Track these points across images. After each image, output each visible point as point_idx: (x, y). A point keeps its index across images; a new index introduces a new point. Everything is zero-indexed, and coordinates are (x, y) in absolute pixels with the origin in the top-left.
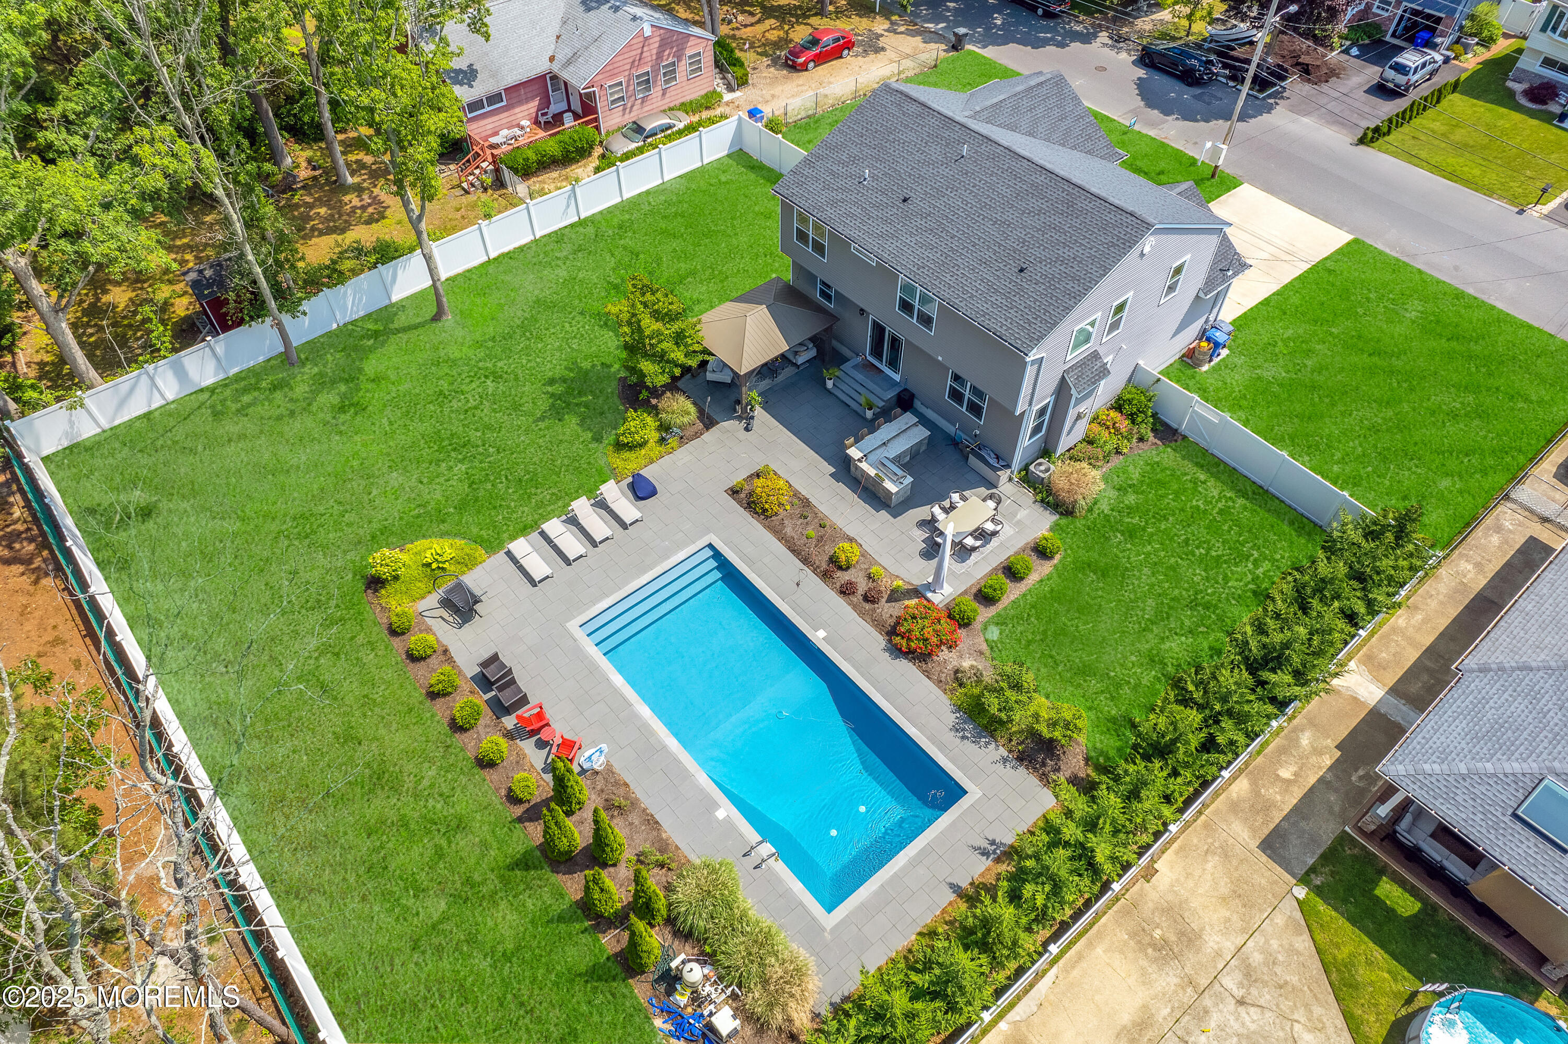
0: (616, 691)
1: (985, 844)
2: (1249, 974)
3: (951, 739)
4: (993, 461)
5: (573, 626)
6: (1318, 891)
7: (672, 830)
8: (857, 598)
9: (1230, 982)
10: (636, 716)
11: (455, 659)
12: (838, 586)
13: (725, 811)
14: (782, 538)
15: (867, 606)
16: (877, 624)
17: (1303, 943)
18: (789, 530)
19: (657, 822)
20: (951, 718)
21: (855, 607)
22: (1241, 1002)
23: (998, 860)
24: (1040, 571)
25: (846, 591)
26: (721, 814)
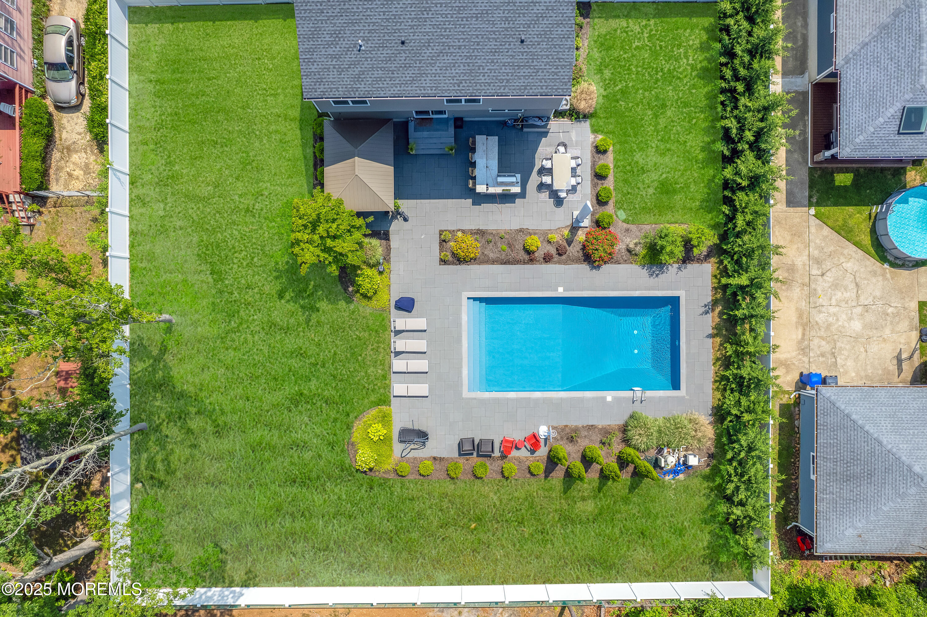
0: (517, 400)
1: (703, 309)
2: (818, 262)
3: (653, 281)
4: (539, 123)
5: (466, 394)
6: (818, 204)
7: (601, 423)
8: (556, 258)
9: (814, 272)
10: (537, 400)
11: (442, 456)
12: (542, 260)
13: (609, 396)
14: (493, 262)
15: (564, 257)
16: (576, 261)
17: (826, 230)
18: (492, 255)
19: (592, 426)
20: (645, 272)
21: (559, 263)
22: (823, 275)
23: (713, 310)
24: (609, 160)
25: (547, 259)
26: (609, 399)
